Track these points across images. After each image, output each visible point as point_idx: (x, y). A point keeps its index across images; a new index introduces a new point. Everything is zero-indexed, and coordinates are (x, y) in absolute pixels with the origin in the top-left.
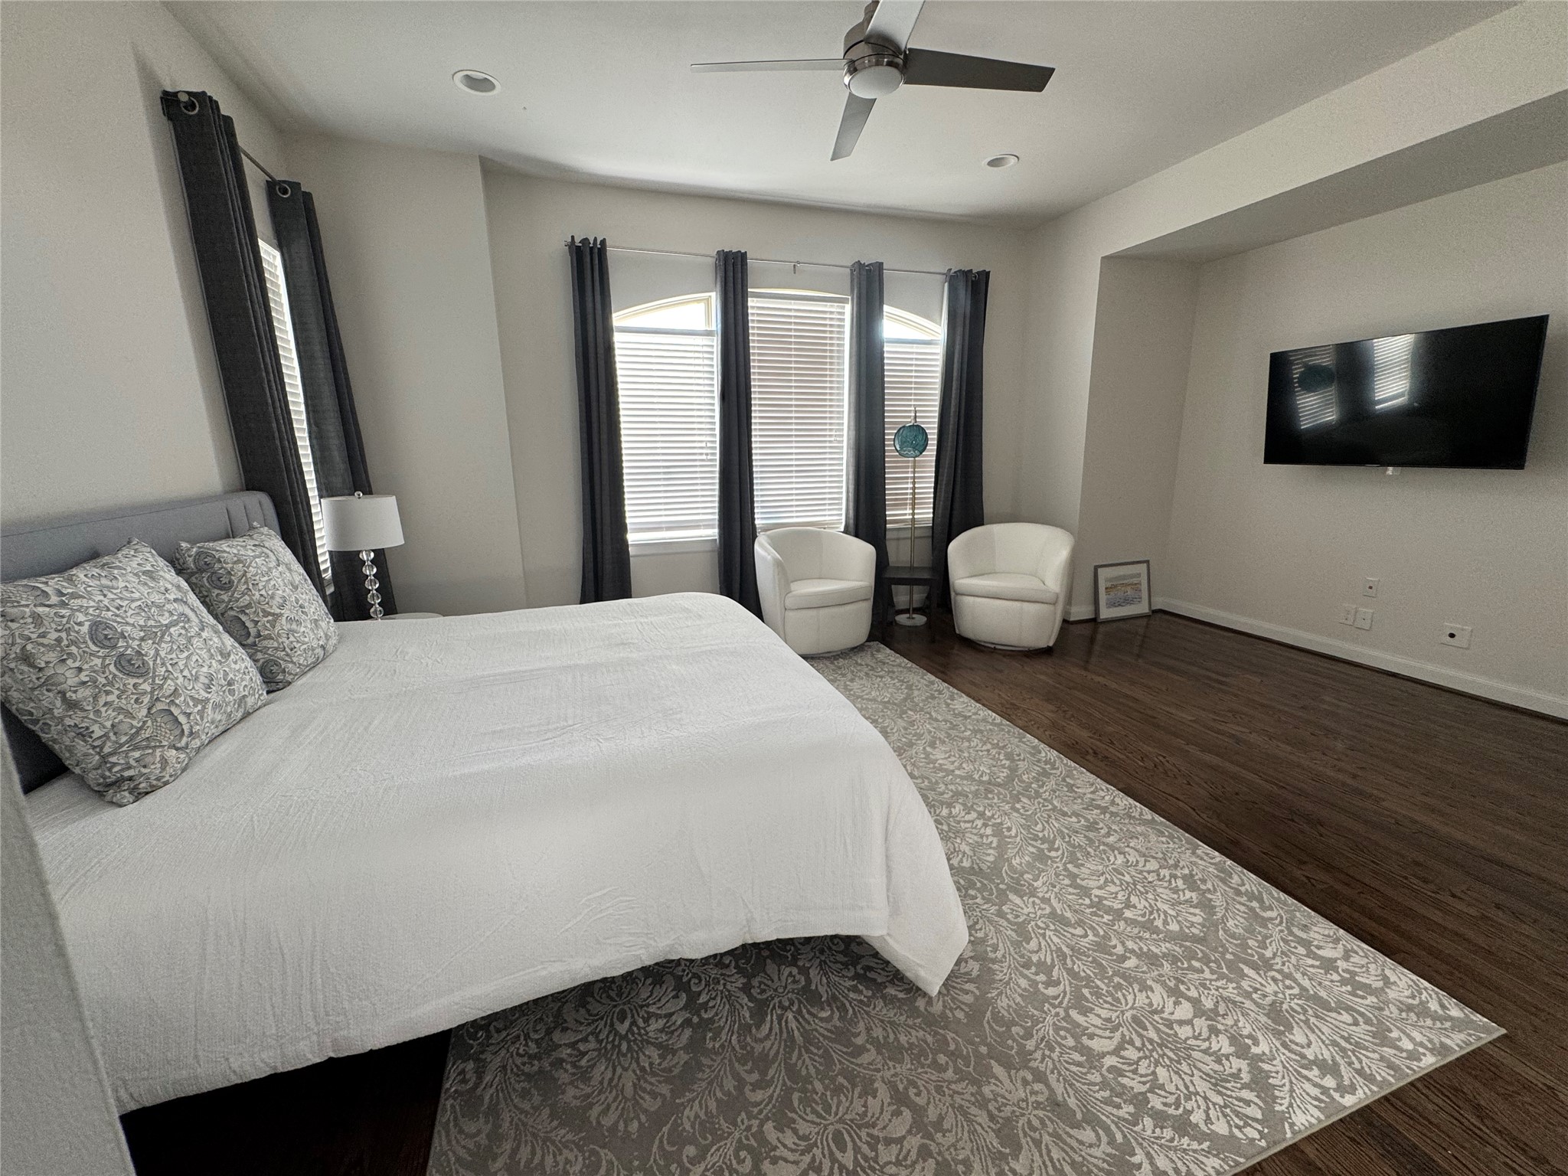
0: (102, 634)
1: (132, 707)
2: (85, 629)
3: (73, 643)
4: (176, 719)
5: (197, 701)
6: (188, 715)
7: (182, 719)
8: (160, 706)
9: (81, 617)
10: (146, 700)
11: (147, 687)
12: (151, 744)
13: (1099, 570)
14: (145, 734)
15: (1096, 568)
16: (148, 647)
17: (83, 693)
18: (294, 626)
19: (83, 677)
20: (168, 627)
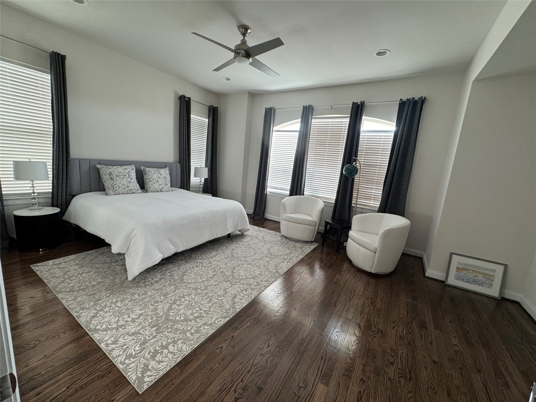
0: (110, 174)
1: (109, 184)
2: (108, 173)
3: (106, 174)
4: (114, 188)
5: (118, 186)
6: (116, 188)
7: (115, 188)
8: (113, 185)
9: (109, 171)
10: (111, 183)
11: (112, 182)
12: (109, 189)
13: (453, 255)
14: (109, 188)
15: (452, 254)
16: (115, 177)
17: (105, 180)
18: (153, 184)
19: (106, 178)
20: (121, 176)
